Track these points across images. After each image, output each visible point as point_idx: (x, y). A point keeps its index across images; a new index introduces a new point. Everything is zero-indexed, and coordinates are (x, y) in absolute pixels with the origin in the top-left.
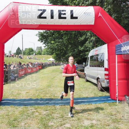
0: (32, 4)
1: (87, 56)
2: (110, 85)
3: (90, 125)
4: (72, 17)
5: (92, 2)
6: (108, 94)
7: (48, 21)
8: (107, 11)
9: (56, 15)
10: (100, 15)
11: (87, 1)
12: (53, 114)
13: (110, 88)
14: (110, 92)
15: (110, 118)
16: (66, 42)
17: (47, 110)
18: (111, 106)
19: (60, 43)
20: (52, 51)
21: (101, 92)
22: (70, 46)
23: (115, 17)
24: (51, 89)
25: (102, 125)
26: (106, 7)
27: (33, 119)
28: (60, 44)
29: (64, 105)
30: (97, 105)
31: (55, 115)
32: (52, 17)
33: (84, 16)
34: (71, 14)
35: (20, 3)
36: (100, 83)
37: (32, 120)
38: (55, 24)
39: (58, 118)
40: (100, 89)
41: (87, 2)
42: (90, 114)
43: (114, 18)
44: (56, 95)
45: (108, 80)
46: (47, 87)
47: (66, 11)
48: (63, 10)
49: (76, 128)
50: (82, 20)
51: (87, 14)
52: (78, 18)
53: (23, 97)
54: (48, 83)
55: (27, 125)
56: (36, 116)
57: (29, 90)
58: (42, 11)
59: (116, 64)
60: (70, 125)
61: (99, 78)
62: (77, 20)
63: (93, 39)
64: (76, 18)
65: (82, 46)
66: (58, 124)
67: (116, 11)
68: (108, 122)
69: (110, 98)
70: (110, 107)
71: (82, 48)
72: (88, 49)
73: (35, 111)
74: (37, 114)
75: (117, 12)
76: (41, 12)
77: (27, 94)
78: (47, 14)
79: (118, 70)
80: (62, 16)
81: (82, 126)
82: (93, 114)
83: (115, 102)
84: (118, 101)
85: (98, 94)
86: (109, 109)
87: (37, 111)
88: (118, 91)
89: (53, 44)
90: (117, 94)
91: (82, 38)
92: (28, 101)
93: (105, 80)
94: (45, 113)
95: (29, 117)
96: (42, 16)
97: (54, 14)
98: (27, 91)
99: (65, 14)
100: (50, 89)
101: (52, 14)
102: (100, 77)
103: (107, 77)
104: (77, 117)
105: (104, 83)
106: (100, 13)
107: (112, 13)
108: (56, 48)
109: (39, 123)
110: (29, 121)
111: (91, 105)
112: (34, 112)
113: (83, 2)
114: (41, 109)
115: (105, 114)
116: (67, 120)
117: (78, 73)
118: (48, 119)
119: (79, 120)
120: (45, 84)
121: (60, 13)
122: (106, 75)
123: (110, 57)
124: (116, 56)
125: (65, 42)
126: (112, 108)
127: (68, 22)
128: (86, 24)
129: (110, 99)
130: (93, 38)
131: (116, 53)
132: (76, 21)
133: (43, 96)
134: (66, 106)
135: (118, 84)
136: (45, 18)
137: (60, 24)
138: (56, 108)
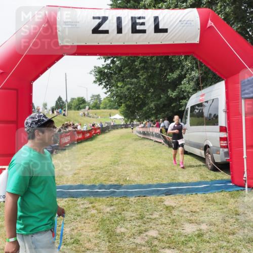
0: (82, 8)
1: (183, 109)
2: (231, 158)
3: (197, 233)
4: (157, 29)
5: (194, 2)
6: (227, 177)
7: (112, 39)
8: (223, 17)
9: (127, 25)
10: (210, 23)
11: (183, 2)
12: (124, 212)
13: (231, 163)
14: (232, 172)
15: (235, 221)
16: (145, 82)
17: (112, 205)
18: (234, 198)
19: (133, 86)
20: (119, 101)
21: (212, 172)
22: (151, 90)
23: (238, 29)
24: (119, 168)
25: (219, 233)
26: (221, 11)
27: (87, 221)
28: (134, 88)
29: (144, 196)
30: (207, 195)
31: (128, 214)
32: (120, 30)
33: (180, 26)
34: (155, 23)
35: (61, 7)
36: (210, 156)
37: (85, 223)
38: (126, 44)
39: (134, 219)
40: (210, 167)
41: (185, 4)
42: (194, 212)
43: (237, 31)
44: (128, 179)
45: (226, 150)
46: (111, 164)
47: (145, 18)
48: (139, 16)
49: (169, 238)
50: (176, 34)
51: (186, 23)
52: (169, 31)
53: (68, 182)
54: (112, 157)
55: (76, 231)
56: (92, 216)
57: (78, 169)
58: (100, 20)
59: (242, 117)
60: (157, 232)
61: (209, 147)
62: (166, 34)
63: (195, 76)
64: (165, 31)
65: (173, 90)
66: (133, 231)
67: (239, 18)
68: (231, 228)
69: (231, 182)
70: (232, 199)
71: (174, 94)
72: (185, 94)
73: (90, 205)
74: (94, 212)
75: (242, 20)
76: (98, 21)
77: (76, 176)
78: (110, 25)
79: (246, 129)
80: (138, 27)
81: (180, 235)
82: (201, 212)
83: (241, 190)
84: (248, 187)
85: (209, 176)
86: (230, 202)
87: (93, 207)
88: (247, 169)
89: (121, 87)
90: (245, 175)
91: (175, 75)
92: (76, 189)
93: (221, 149)
94: (108, 209)
95: (79, 218)
96: (101, 28)
97: (123, 25)
98: (75, 172)
99: (143, 24)
100: (116, 167)
101: (119, 24)
102: (211, 145)
103: (224, 143)
104: (170, 217)
105: (219, 154)
106: (211, 20)
107: (233, 22)
108: (126, 95)
109: (97, 230)
110: (80, 225)
111: (196, 196)
112: (88, 208)
113: (177, 4)
114: (100, 204)
115: (224, 212)
116: (151, 224)
117: (168, 139)
118: (115, 221)
119: (175, 224)
120: (107, 158)
121: (134, 21)
122: (222, 139)
123: (231, 104)
124: (243, 101)
125: (142, 83)
126: (236, 201)
127: (150, 38)
128: (184, 42)
129: (231, 184)
130: (195, 74)
131: (243, 96)
132: (164, 36)
133: (104, 179)
134: (149, 198)
135: (247, 155)
136: (106, 32)
137: (135, 44)
138: (130, 202)
